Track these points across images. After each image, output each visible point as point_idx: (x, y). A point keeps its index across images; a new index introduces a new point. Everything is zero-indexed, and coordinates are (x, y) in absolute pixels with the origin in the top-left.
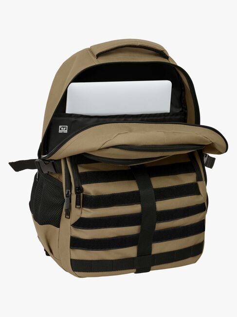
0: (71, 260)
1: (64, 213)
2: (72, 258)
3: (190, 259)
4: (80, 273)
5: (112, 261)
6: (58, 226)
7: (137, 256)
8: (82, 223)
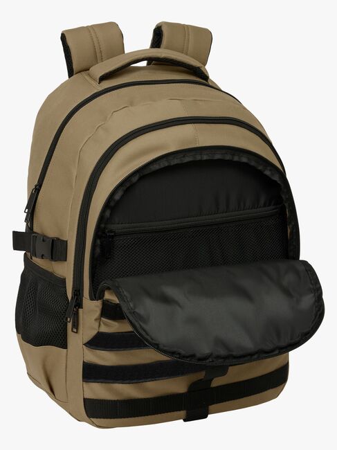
0: (85, 399)
1: (70, 325)
2: (85, 397)
3: (270, 392)
4: (99, 420)
6: (65, 346)
7: (188, 392)
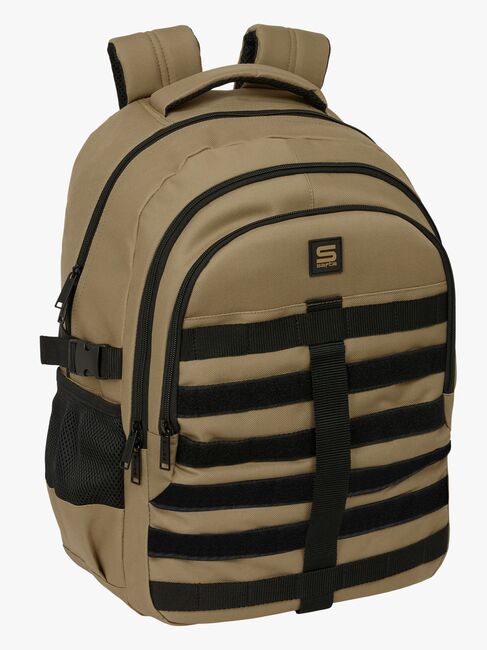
0: (150, 582)
1: (128, 474)
2: (152, 579)
3: (422, 568)
4: (171, 613)
5: (247, 585)
6: (120, 504)
7: (304, 572)
8: (175, 498)
